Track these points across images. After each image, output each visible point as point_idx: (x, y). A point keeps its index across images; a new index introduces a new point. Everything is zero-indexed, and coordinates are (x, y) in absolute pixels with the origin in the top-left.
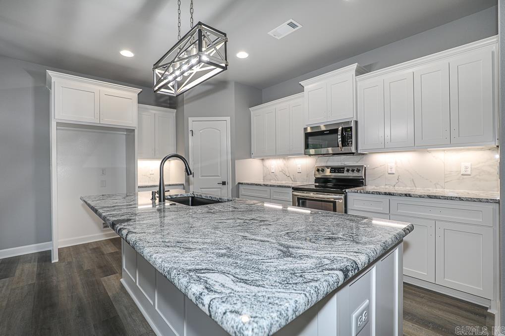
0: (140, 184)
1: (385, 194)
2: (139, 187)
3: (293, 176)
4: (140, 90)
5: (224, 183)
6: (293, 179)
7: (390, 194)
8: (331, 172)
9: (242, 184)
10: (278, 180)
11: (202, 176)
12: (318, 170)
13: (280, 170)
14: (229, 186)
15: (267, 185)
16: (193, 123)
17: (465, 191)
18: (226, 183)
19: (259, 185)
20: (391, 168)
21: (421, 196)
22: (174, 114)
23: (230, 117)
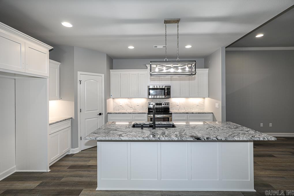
0: (50, 122)
1: (186, 113)
2: (50, 124)
3: (134, 107)
4: (51, 48)
5: (100, 114)
6: (134, 109)
8: (156, 105)
9: (109, 113)
10: (124, 109)
11: (86, 111)
12: (150, 104)
13: (126, 104)
14: (103, 116)
15: (130, 113)
16: (81, 75)
17: (198, 110)
18: (102, 114)
19: (125, 113)
20: (178, 103)
21: (196, 113)
22: (59, 66)
23: (104, 75)
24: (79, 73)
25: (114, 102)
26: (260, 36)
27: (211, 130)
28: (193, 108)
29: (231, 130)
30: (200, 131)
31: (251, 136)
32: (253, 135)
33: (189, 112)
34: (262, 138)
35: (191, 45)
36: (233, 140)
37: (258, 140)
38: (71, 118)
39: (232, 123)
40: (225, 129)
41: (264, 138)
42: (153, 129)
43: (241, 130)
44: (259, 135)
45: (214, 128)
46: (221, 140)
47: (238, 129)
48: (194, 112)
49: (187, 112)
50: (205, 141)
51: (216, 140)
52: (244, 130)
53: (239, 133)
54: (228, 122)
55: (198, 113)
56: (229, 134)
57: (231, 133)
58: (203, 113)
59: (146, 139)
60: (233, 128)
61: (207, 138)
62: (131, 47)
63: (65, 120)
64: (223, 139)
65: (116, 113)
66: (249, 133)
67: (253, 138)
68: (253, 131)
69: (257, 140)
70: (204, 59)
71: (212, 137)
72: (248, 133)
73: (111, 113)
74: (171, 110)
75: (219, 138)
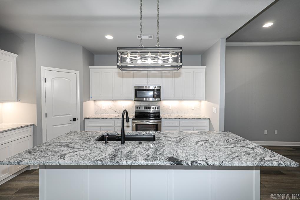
1: (178, 119)
3: (119, 111)
5: (74, 120)
6: (119, 113)
7: (180, 119)
8: (144, 109)
9: (87, 118)
10: (108, 114)
11: (55, 116)
12: (137, 108)
13: (110, 107)
14: (79, 122)
15: (112, 118)
16: (45, 71)
17: (193, 115)
18: (76, 119)
19: (105, 118)
20: (170, 107)
21: (190, 119)
22: (15, 59)
23: (79, 72)
24: (43, 68)
25: (95, 104)
26: (268, 25)
27: (202, 145)
28: (187, 112)
29: (229, 147)
30: (185, 148)
31: (258, 159)
32: (261, 157)
33: (181, 117)
34: (276, 163)
35: (183, 35)
36: (232, 166)
37: (271, 165)
38: (33, 125)
39: (231, 134)
40: (222, 144)
41: (280, 164)
42: (122, 143)
43: (244, 146)
44: (271, 157)
45: (206, 143)
46: (214, 165)
47: (239, 145)
48: (187, 118)
49: (179, 117)
50: (188, 167)
51: (206, 165)
52: (248, 146)
53: (241, 152)
54: (226, 133)
55: (193, 119)
56: (226, 153)
57: (228, 153)
58: (198, 119)
59: (99, 163)
60: (232, 141)
61: (193, 162)
62: (109, 37)
63: (22, 127)
64: (217, 164)
65: (95, 118)
66: (255, 151)
67: (262, 163)
68: (261, 148)
69: (268, 166)
70: (201, 55)
71: (200, 159)
72: (254, 153)
73: (89, 118)
74: (162, 115)
75: (211, 162)
